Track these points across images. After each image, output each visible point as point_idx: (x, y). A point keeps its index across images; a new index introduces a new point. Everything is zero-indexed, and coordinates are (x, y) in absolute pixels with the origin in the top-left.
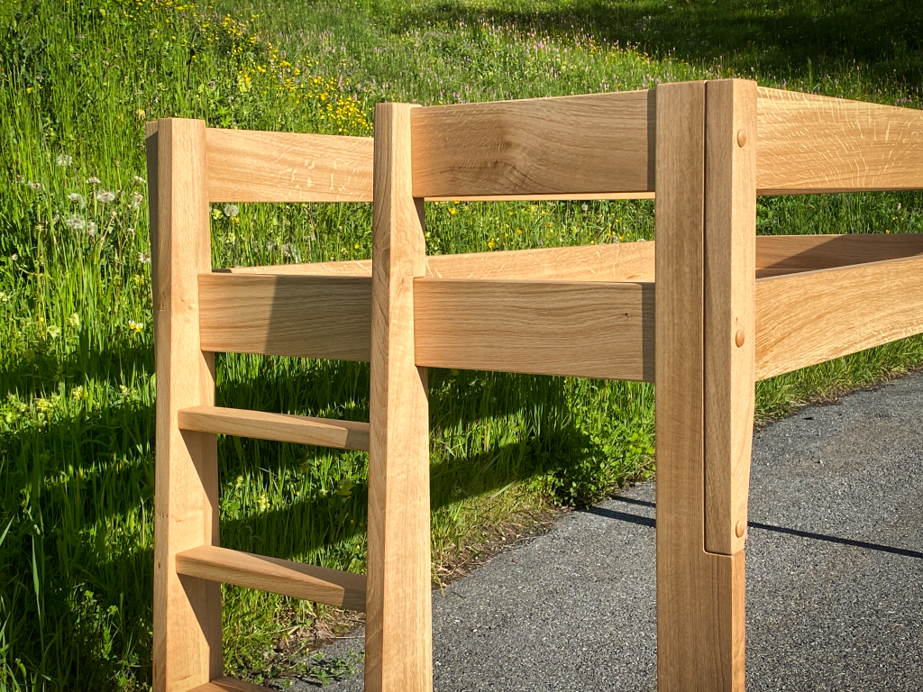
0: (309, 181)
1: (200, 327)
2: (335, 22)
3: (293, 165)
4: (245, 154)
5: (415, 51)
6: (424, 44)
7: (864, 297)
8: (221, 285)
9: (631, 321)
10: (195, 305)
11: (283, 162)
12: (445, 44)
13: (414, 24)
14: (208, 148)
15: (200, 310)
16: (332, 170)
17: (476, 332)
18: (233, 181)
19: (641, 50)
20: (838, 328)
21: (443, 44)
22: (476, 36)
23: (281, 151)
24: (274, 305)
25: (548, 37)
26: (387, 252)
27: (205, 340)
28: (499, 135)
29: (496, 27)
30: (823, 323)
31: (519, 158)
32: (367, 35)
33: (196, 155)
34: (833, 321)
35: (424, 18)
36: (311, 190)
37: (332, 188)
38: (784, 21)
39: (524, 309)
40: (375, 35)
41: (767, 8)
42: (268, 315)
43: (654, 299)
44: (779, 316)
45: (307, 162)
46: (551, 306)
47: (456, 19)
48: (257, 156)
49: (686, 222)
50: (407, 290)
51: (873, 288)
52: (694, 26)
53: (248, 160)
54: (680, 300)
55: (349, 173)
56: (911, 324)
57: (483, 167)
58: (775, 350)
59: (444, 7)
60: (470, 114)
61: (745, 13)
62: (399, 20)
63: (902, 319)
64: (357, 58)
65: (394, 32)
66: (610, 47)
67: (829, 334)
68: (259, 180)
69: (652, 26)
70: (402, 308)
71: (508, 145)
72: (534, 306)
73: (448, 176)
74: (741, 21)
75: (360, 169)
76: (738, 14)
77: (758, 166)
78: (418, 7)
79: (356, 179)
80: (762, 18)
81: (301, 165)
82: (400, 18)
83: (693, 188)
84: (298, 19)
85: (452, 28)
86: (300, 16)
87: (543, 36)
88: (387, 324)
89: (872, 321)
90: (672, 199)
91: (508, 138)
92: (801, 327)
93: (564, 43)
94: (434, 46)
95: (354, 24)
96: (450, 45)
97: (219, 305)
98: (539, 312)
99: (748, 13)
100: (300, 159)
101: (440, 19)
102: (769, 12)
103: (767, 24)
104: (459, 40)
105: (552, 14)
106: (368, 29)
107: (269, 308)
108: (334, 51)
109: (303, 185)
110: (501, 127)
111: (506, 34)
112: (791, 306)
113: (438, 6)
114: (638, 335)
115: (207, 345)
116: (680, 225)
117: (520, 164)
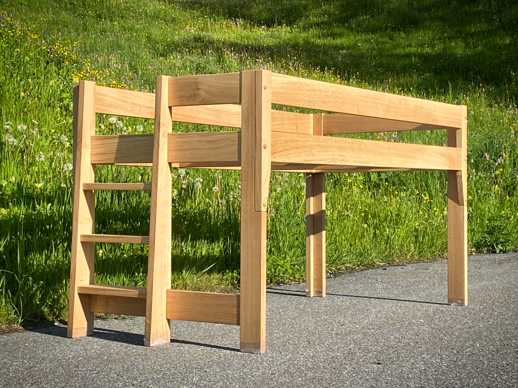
0: (129, 108)
1: (91, 155)
2: (120, 47)
3: (124, 101)
4: (107, 96)
5: (177, 69)
6: (183, 65)
7: (319, 146)
8: (100, 139)
9: (234, 143)
10: (90, 147)
11: (120, 100)
12: (198, 65)
13: (177, 51)
14: (96, 93)
15: (91, 149)
16: (138, 105)
17: (188, 150)
18: (102, 105)
19: (335, 73)
20: (307, 153)
21: (197, 65)
22: (220, 59)
23: (119, 96)
24: (118, 145)
25: (271, 63)
26: (159, 123)
27: (92, 159)
28: (196, 86)
29: (235, 55)
30: (300, 150)
31: (202, 93)
32: (143, 57)
33: (92, 94)
34: (304, 151)
35: (184, 47)
36: (130, 112)
37: (137, 112)
38: (439, 56)
39: (203, 141)
40: (148, 57)
41: (427, 47)
42: (116, 149)
43: (241, 135)
44: (281, 143)
45: (128, 101)
46: (211, 139)
47: (206, 47)
48: (111, 97)
49: (250, 112)
50: (165, 136)
51: (324, 144)
52: (375, 58)
53: (107, 98)
54: (248, 135)
55: (144, 106)
56: (343, 161)
57: (191, 96)
58: (280, 154)
59: (198, 39)
60: (187, 79)
61: (412, 50)
62: (166, 47)
63: (339, 158)
64: (136, 72)
65: (162, 55)
66: (314, 70)
67: (302, 154)
68: (111, 106)
69: (345, 57)
70: (164, 142)
71: (199, 89)
72: (206, 140)
73: (180, 99)
74: (408, 56)
75: (149, 105)
76: (407, 50)
77: (272, 96)
78: (180, 39)
79: (147, 109)
80: (423, 53)
81: (126, 102)
82: (167, 46)
83: (251, 102)
84: (94, 45)
85: (204, 54)
86: (95, 43)
87: (268, 62)
88: (159, 147)
89: (323, 155)
90: (246, 105)
91: (199, 87)
92: (291, 149)
93: (282, 67)
94: (190, 66)
95: (134, 49)
96: (202, 66)
97: (98, 147)
98: (208, 142)
99: (413, 50)
100: (126, 100)
101: (195, 48)
102: (427, 50)
103: (425, 58)
104: (208, 62)
105: (276, 46)
106: (144, 53)
107: (116, 147)
108: (120, 67)
109: (127, 109)
110: (197, 84)
111: (241, 60)
112: (287, 141)
113: (195, 38)
114: (237, 147)
115: (93, 161)
116: (248, 113)
117: (202, 95)
